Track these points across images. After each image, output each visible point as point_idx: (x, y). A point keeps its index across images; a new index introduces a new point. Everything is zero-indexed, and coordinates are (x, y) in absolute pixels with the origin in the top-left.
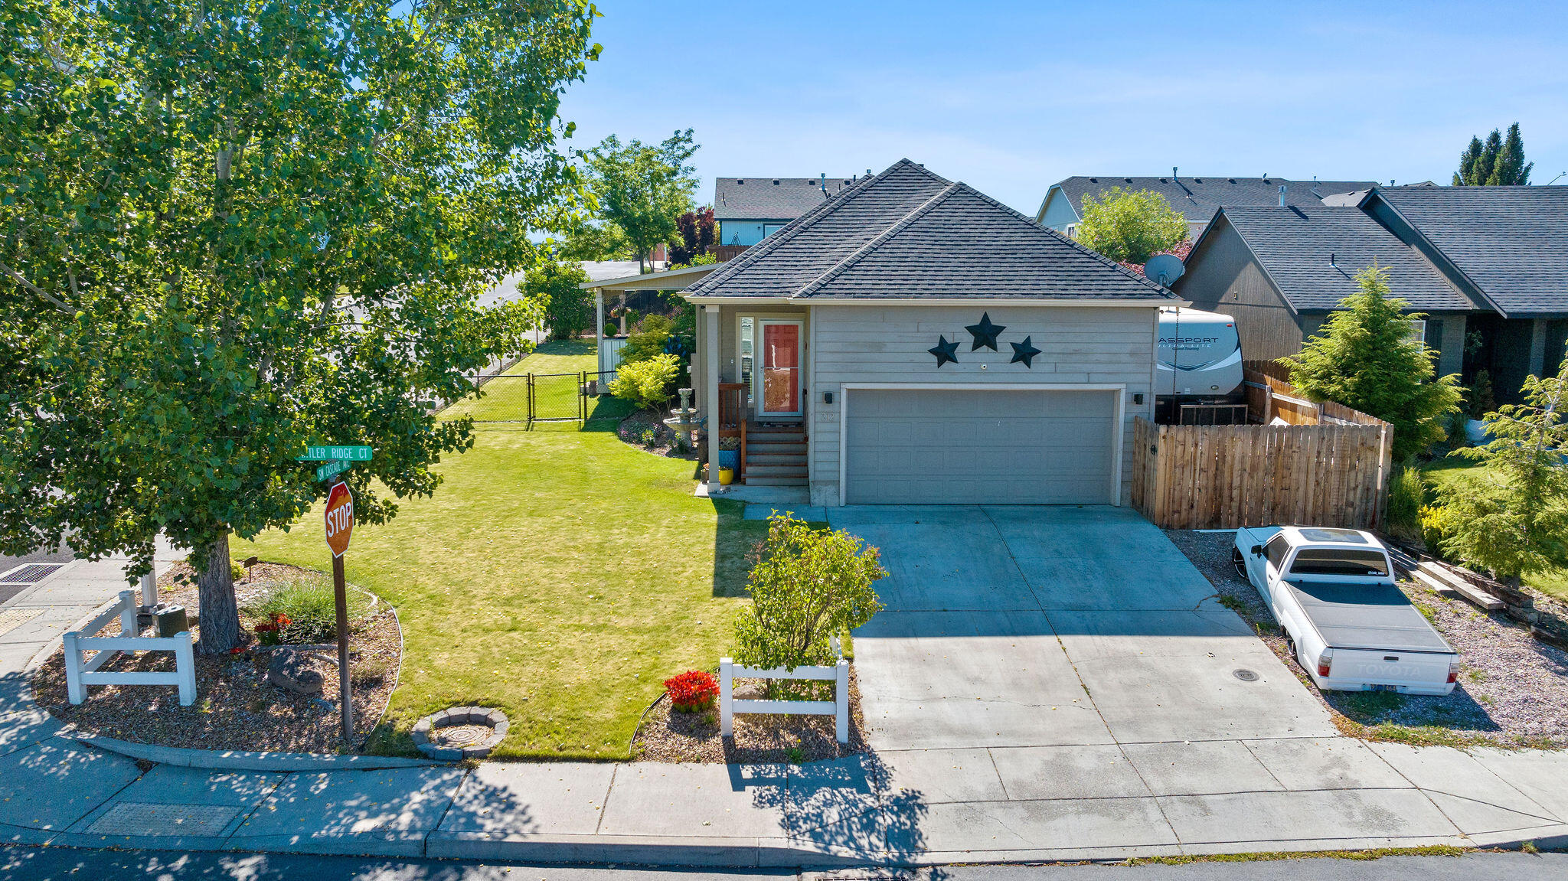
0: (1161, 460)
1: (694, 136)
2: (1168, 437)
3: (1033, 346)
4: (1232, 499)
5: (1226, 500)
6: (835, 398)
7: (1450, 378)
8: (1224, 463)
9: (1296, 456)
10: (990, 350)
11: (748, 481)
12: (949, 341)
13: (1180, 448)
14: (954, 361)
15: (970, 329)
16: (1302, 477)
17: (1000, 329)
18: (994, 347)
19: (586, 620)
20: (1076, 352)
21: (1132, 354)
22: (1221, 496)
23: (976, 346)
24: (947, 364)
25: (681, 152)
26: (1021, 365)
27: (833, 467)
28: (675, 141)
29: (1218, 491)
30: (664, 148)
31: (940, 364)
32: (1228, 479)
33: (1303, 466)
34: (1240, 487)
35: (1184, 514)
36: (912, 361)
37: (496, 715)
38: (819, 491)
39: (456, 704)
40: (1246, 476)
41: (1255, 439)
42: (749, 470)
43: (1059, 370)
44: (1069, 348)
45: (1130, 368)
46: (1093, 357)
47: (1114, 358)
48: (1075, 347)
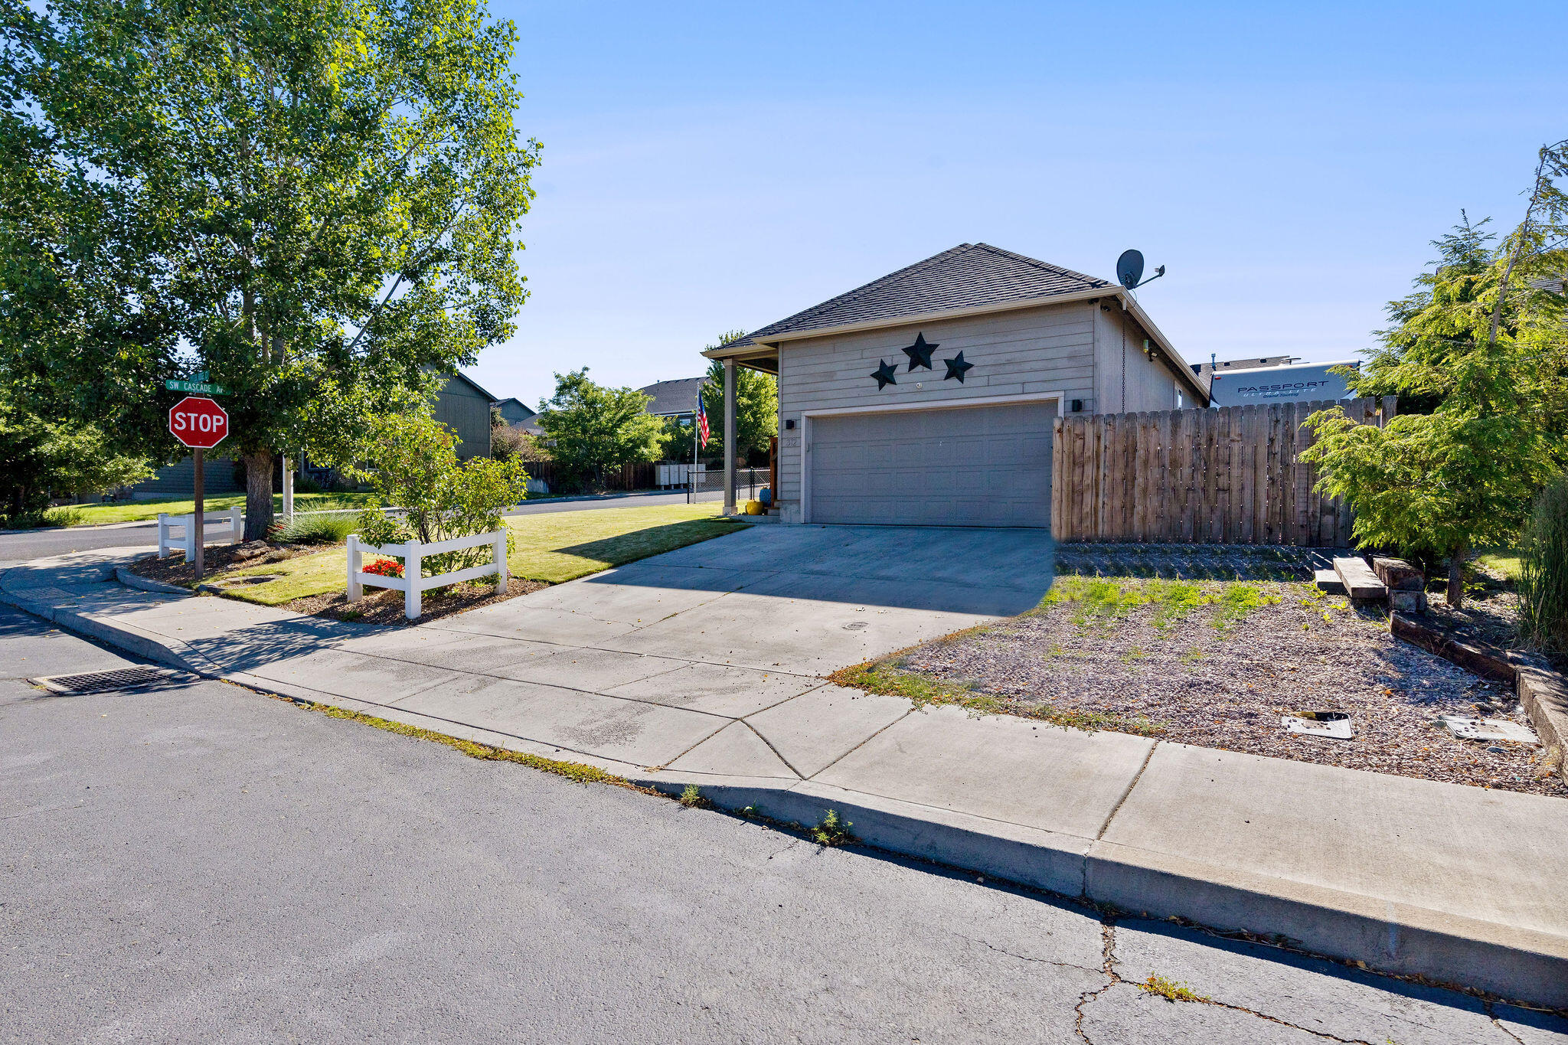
2: (1065, 430)
3: (966, 360)
6: (797, 424)
10: (925, 369)
12: (888, 363)
14: (893, 382)
15: (906, 350)
16: (1248, 472)
17: (933, 347)
18: (928, 365)
20: (1009, 362)
21: (1070, 358)
22: (1132, 500)
23: (912, 366)
24: (888, 387)
26: (954, 382)
27: (796, 488)
29: (1128, 495)
31: (881, 386)
33: (1248, 456)
36: (857, 387)
38: (785, 509)
43: (991, 383)
44: (1003, 358)
45: (1069, 373)
46: (1027, 367)
47: (1051, 365)
48: (1008, 357)
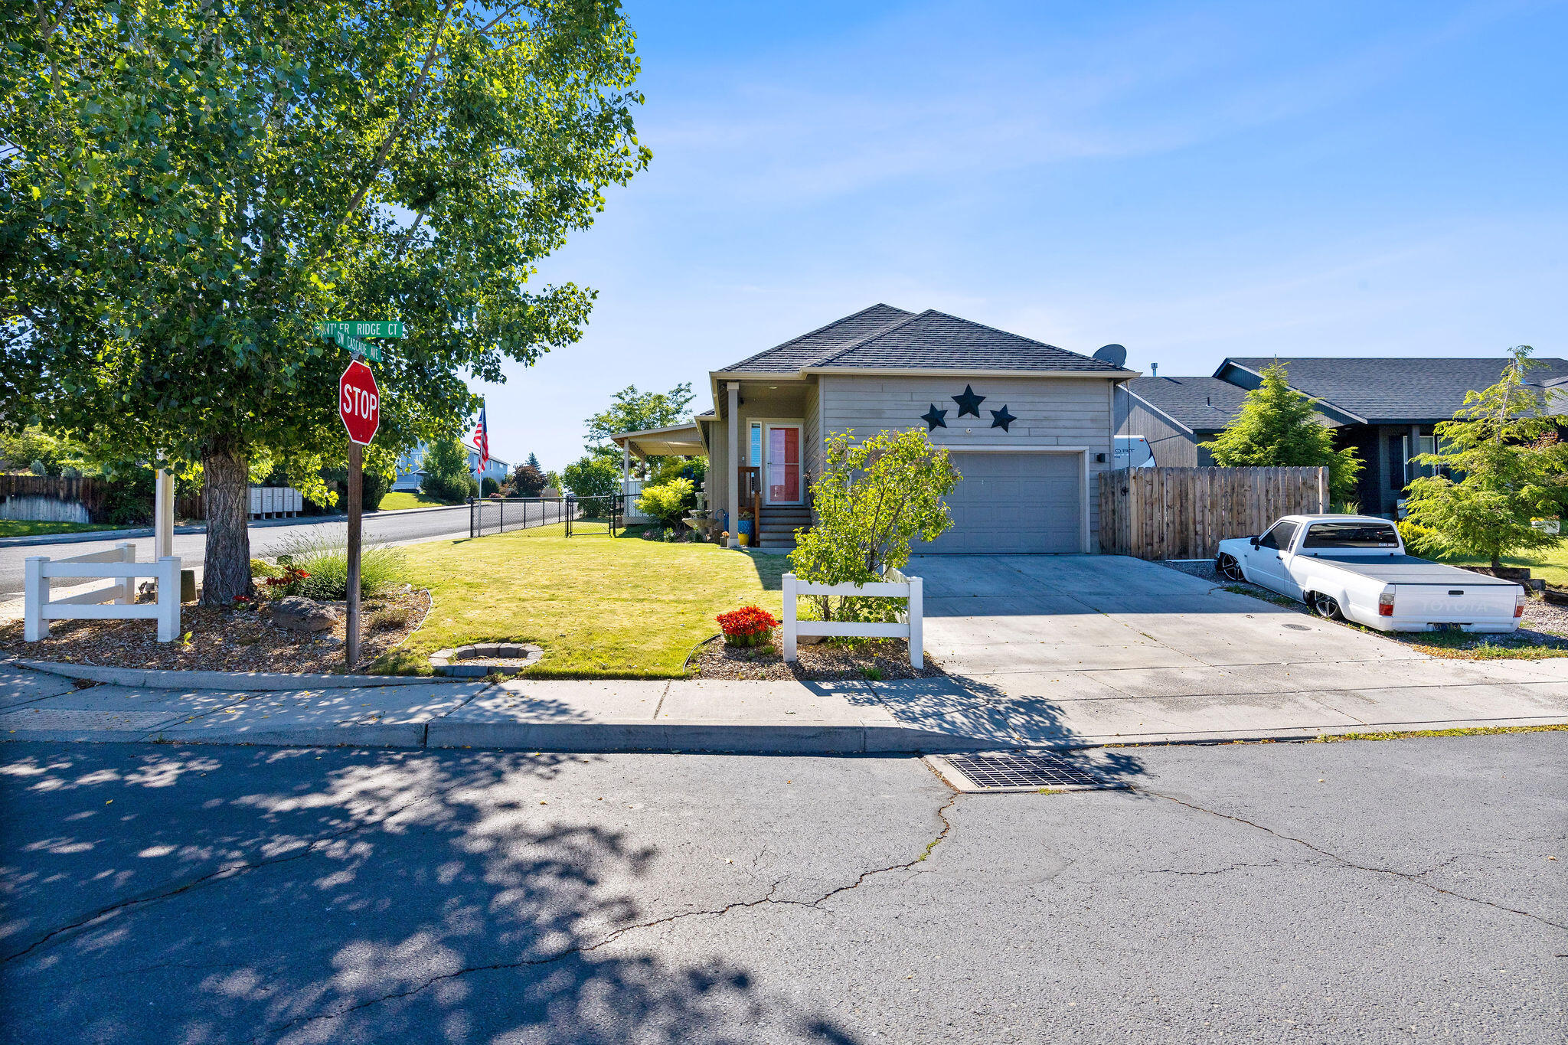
0: (1133, 498)
1: (691, 388)
2: (1138, 477)
3: (1010, 413)
4: (1196, 533)
5: (1192, 534)
7: (1350, 450)
8: (1187, 500)
9: (1248, 494)
10: (973, 416)
11: (762, 543)
12: (939, 408)
13: (1149, 487)
14: (944, 425)
15: (956, 399)
16: (1255, 512)
17: (981, 399)
18: (976, 414)
19: (624, 596)
20: (1046, 419)
21: (1094, 420)
22: (1187, 529)
23: (961, 414)
24: (938, 428)
25: (683, 400)
26: (1000, 430)
28: (679, 391)
29: (1184, 527)
30: (670, 396)
31: (931, 428)
32: (1191, 515)
33: (1255, 501)
34: (1203, 522)
35: (1156, 546)
36: (907, 426)
37: (528, 647)
39: (485, 640)
40: (1207, 512)
41: (1212, 479)
42: (762, 536)
43: (1032, 434)
44: (1040, 415)
45: (1092, 432)
46: (1061, 423)
47: (1078, 424)
48: (1045, 414)
